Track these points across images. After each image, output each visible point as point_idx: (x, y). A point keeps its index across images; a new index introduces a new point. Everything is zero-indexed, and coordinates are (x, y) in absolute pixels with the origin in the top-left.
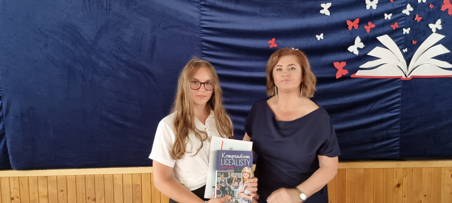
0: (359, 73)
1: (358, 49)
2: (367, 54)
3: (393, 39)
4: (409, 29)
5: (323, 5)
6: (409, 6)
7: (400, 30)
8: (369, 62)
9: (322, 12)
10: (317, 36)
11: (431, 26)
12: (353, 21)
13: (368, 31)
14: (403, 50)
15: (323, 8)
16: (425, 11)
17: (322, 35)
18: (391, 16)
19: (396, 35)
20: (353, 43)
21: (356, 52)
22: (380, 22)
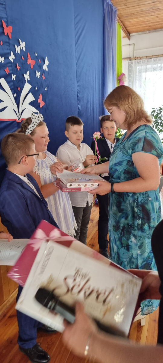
4: (15, 75)
7: (10, 75)
11: (25, 76)
14: (14, 95)
16: (20, 61)
18: (4, 60)
19: (9, 79)
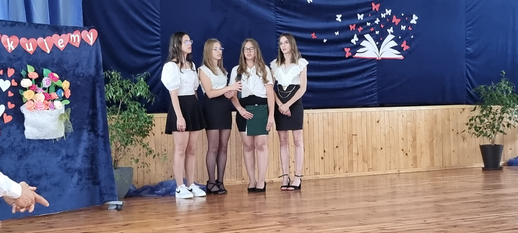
0: (357, 55)
1: (356, 41)
2: (361, 44)
3: (372, 36)
4: (378, 31)
5: (337, 16)
6: (377, 19)
7: (374, 32)
8: (361, 49)
9: (337, 19)
10: (335, 33)
11: (388, 30)
12: (352, 25)
13: (360, 32)
14: (377, 43)
15: (337, 18)
16: (385, 22)
17: (338, 32)
18: (370, 24)
19: (374, 34)
20: (353, 38)
21: (355, 43)
22: (365, 26)
